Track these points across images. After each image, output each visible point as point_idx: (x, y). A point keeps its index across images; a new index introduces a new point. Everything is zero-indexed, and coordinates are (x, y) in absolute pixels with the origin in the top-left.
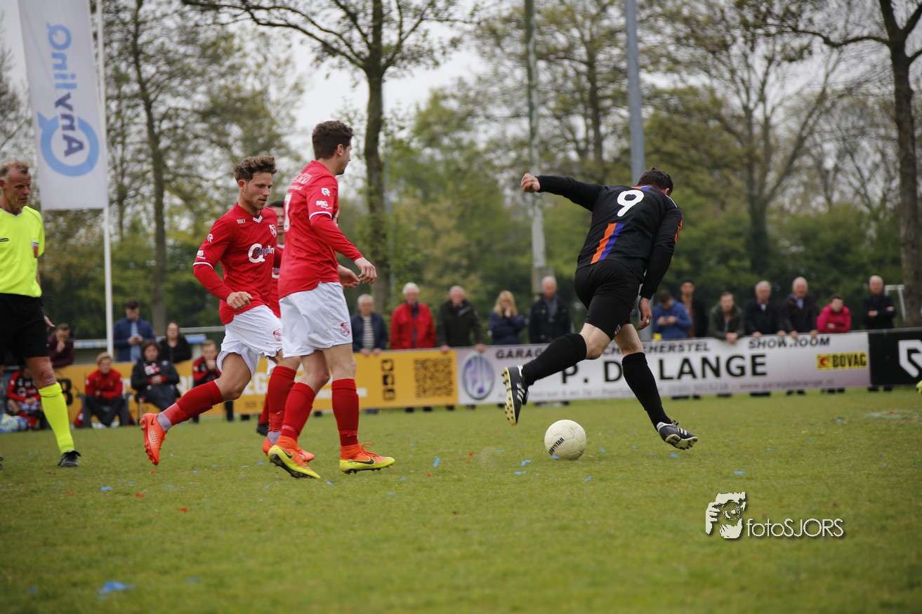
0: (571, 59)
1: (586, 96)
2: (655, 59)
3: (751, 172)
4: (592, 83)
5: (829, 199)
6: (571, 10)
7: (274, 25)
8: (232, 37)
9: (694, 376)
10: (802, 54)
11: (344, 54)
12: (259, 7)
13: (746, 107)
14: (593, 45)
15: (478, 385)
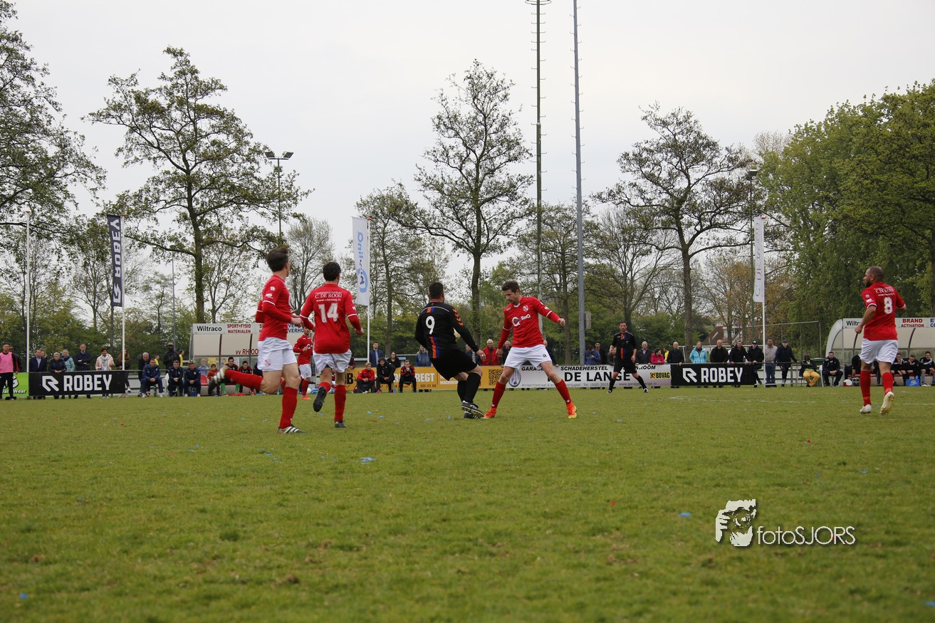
0: (555, 252)
1: (561, 266)
2: (589, 253)
3: (625, 298)
4: (564, 262)
5: (656, 310)
6: (556, 233)
7: (438, 235)
8: (421, 239)
9: (601, 380)
10: (647, 252)
11: (465, 247)
12: (432, 228)
13: (624, 273)
14: (564, 247)
15: (514, 381)
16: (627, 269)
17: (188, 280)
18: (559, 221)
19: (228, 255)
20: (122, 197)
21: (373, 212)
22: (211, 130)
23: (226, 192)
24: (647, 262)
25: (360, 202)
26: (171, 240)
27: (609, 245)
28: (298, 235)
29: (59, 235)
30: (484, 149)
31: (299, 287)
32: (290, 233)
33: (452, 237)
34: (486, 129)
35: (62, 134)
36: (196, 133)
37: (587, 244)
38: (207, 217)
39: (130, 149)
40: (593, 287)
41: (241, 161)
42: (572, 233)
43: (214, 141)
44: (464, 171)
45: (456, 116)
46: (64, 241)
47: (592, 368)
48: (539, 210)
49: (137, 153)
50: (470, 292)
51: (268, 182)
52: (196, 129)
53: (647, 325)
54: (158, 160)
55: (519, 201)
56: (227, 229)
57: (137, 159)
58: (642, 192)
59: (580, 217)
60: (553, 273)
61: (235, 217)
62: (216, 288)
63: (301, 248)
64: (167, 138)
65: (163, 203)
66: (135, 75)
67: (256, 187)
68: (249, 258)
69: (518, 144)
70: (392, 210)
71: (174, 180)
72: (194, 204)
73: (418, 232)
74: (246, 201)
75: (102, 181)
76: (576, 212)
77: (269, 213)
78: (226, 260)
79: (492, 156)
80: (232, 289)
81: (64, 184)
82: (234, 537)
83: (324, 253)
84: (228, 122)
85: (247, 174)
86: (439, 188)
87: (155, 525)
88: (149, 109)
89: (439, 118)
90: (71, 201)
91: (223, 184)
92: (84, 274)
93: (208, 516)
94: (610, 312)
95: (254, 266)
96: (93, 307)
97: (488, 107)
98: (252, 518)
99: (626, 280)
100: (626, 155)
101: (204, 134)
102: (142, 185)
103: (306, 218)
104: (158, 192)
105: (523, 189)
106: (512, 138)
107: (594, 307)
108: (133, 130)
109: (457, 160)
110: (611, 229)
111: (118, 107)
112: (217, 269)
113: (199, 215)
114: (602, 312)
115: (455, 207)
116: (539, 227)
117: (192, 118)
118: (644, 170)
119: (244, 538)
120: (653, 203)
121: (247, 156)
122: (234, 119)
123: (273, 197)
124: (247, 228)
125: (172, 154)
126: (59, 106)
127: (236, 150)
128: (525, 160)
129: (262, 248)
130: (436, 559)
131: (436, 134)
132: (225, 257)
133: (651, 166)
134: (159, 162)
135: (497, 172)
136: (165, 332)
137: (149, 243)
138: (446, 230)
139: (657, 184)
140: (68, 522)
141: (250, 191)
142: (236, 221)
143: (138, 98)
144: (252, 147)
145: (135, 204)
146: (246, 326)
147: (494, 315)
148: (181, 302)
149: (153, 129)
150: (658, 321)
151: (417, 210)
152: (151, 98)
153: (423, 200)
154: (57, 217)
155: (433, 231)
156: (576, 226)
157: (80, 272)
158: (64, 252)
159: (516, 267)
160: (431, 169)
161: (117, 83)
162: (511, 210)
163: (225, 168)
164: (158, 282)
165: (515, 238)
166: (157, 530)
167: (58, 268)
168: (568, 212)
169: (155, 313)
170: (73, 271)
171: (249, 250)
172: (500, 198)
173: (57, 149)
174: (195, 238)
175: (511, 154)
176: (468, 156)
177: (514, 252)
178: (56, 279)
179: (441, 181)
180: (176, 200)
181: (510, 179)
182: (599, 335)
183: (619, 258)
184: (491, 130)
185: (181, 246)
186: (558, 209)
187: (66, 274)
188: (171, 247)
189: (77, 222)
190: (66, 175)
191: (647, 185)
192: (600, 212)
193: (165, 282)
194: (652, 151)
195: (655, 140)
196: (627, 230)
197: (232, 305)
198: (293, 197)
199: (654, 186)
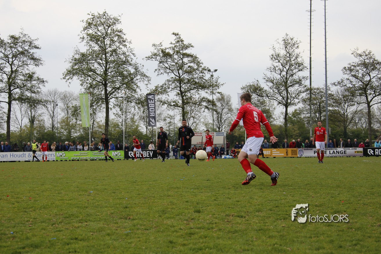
0: (317, 105)
1: (319, 111)
2: (330, 105)
3: (344, 122)
4: (320, 109)
5: (357, 127)
6: (317, 98)
7: (272, 99)
8: (265, 101)
9: (335, 154)
10: (353, 105)
11: (282, 104)
12: (269, 97)
13: (344, 113)
14: (320, 103)
15: (301, 154)
16: (345, 111)
17: (179, 117)
18: (318, 93)
19: (194, 107)
20: (156, 87)
21: (247, 91)
22: (188, 62)
23: (193, 84)
24: (353, 109)
25: (242, 87)
26: (174, 102)
27: (338, 102)
28: (219, 100)
29: (134, 101)
30: (289, 67)
31: (219, 119)
32: (216, 99)
33: (277, 100)
34: (290, 59)
35: (136, 65)
36: (183, 63)
37: (329, 102)
38: (186, 94)
39: (160, 70)
40: (332, 118)
41: (199, 73)
42: (323, 98)
43: (189, 66)
44: (281, 75)
45: (278, 54)
46: (136, 103)
47: (331, 149)
48: (311, 89)
49: (162, 71)
50: (284, 120)
51: (208, 80)
52: (183, 62)
53: (353, 132)
54: (169, 73)
55: (303, 86)
56: (193, 98)
57: (162, 73)
58: (351, 82)
59: (326, 91)
60: (316, 113)
61: (196, 93)
62: (189, 119)
63: (220, 105)
64: (172, 65)
65: (171, 89)
66: (161, 43)
67: (204, 83)
68: (201, 109)
69: (302, 64)
70: (254, 90)
71: (175, 80)
72: (182, 89)
73: (264, 98)
74: (201, 88)
75: (150, 81)
76: (325, 90)
77: (209, 92)
78: (193, 109)
79: (292, 69)
80: (195, 120)
81: (136, 82)
82: (199, 212)
83: (229, 106)
84: (194, 59)
85: (201, 78)
86: (272, 82)
87: (170, 207)
88: (166, 55)
89: (272, 55)
90: (139, 89)
91: (192, 81)
92: (143, 115)
93: (189, 204)
94: (338, 128)
95: (203, 112)
96: (146, 127)
97: (291, 51)
98: (205, 205)
99: (344, 116)
100: (345, 68)
101: (186, 63)
102: (163, 82)
103: (222, 93)
104: (169, 85)
105: (304, 82)
106: (300, 63)
107: (332, 126)
108: (160, 62)
109: (279, 71)
110: (339, 96)
111: (155, 55)
112: (190, 112)
113: (183, 93)
114: (335, 128)
115: (278, 88)
116: (311, 96)
117: (182, 58)
118: (352, 73)
119: (202, 212)
120: (356, 86)
121: (201, 71)
122: (196, 58)
123: (210, 86)
124: (201, 98)
125: (174, 71)
126: (135, 55)
127: (197, 69)
128: (305, 71)
129: (206, 105)
130: (274, 222)
131: (271, 62)
132: (193, 108)
133: (355, 72)
134: (169, 74)
135: (294, 75)
136: (171, 135)
137: (166, 103)
138: (275, 97)
139: (358, 79)
140: (140, 205)
141: (202, 84)
142: (197, 95)
143: (162, 51)
144: (203, 68)
145: (161, 89)
146: (200, 133)
147: (293, 129)
148: (177, 125)
149: (168, 62)
150: (358, 131)
151: (264, 90)
152: (167, 51)
153: (266, 86)
154: (134, 95)
155: (270, 98)
156: (325, 95)
157: (141, 114)
158: (136, 107)
159: (301, 111)
160: (269, 75)
161: (155, 46)
162: (299, 89)
163: (193, 76)
164: (169, 118)
165: (301, 100)
166: (171, 208)
167: (134, 113)
168: (321, 90)
169: (168, 129)
170: (139, 114)
171: (202, 105)
172: (295, 85)
173: (134, 70)
174: (182, 101)
175: (300, 68)
176: (283, 69)
177: (301, 105)
178: (134, 117)
179: (273, 79)
180: (175, 88)
181: (299, 78)
182: (334, 137)
183: (342, 107)
184: (292, 60)
185: (177, 104)
186: (318, 89)
187: (137, 115)
188: (174, 105)
189: (141, 96)
190: (137, 79)
191: (353, 79)
192: (334, 90)
193: (171, 117)
194: (355, 66)
195: (356, 62)
196: (345, 96)
197: (195, 126)
198: (217, 86)
199: (356, 80)
